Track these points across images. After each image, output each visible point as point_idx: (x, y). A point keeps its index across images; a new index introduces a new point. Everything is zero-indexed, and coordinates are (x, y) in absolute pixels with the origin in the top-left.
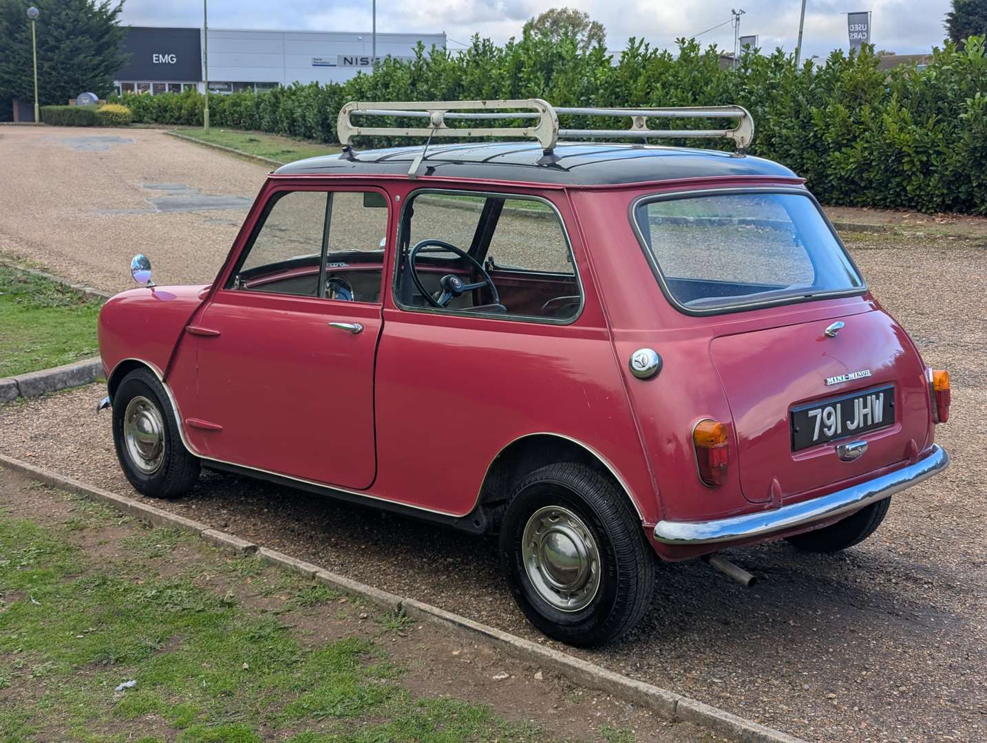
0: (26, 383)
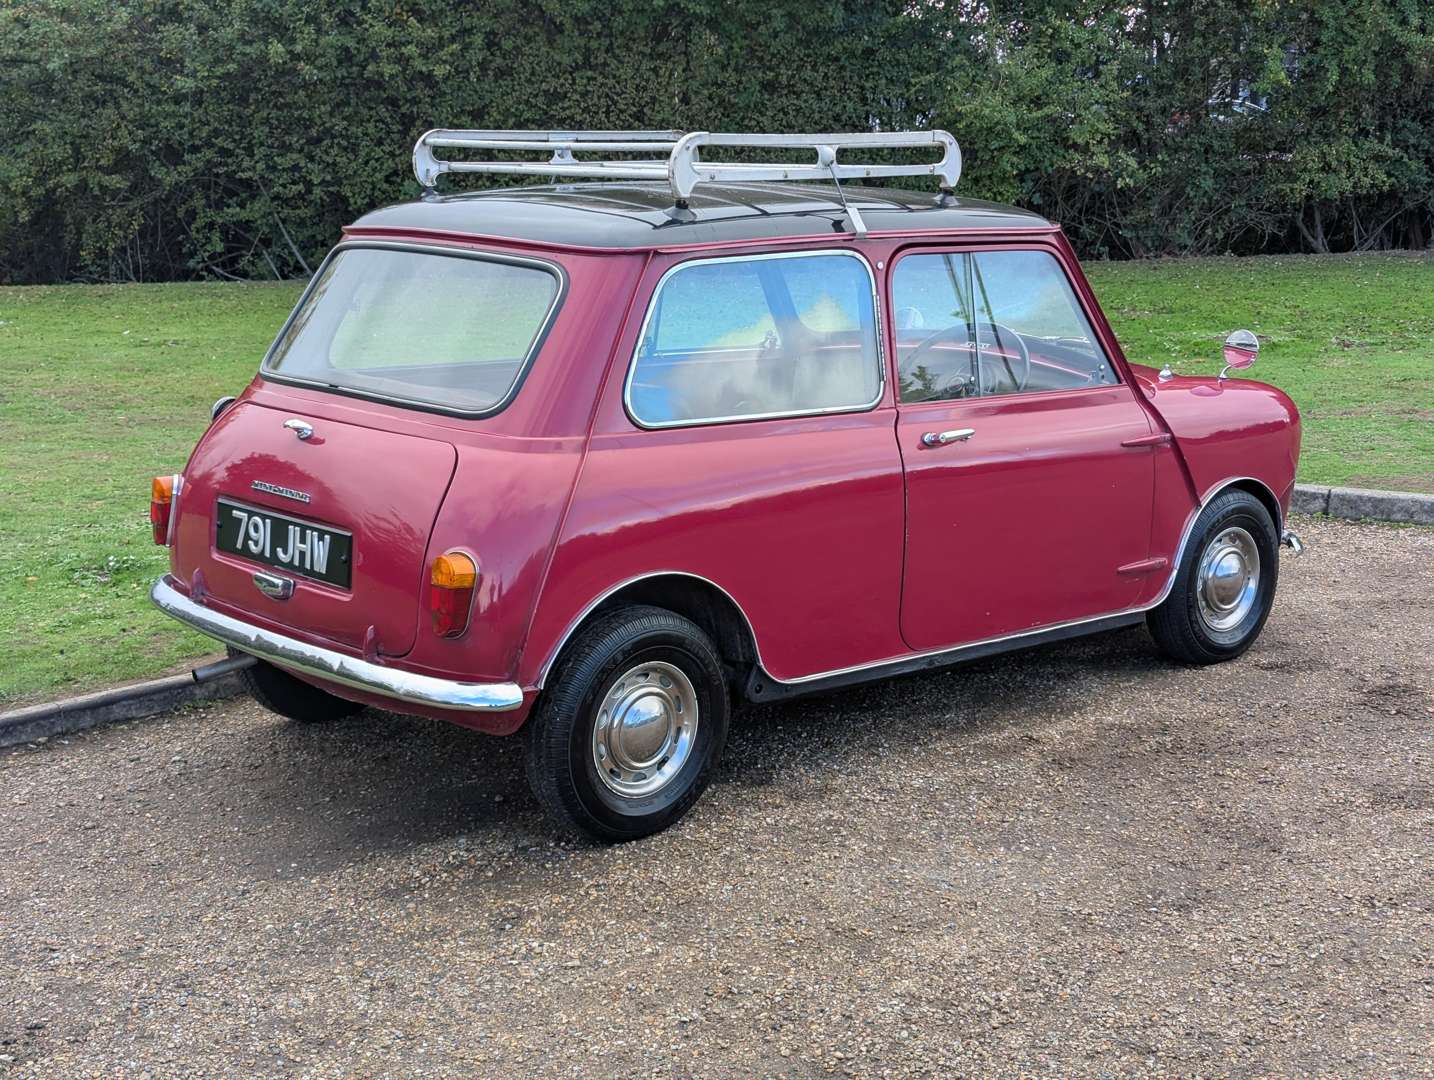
0: (1343, 498)
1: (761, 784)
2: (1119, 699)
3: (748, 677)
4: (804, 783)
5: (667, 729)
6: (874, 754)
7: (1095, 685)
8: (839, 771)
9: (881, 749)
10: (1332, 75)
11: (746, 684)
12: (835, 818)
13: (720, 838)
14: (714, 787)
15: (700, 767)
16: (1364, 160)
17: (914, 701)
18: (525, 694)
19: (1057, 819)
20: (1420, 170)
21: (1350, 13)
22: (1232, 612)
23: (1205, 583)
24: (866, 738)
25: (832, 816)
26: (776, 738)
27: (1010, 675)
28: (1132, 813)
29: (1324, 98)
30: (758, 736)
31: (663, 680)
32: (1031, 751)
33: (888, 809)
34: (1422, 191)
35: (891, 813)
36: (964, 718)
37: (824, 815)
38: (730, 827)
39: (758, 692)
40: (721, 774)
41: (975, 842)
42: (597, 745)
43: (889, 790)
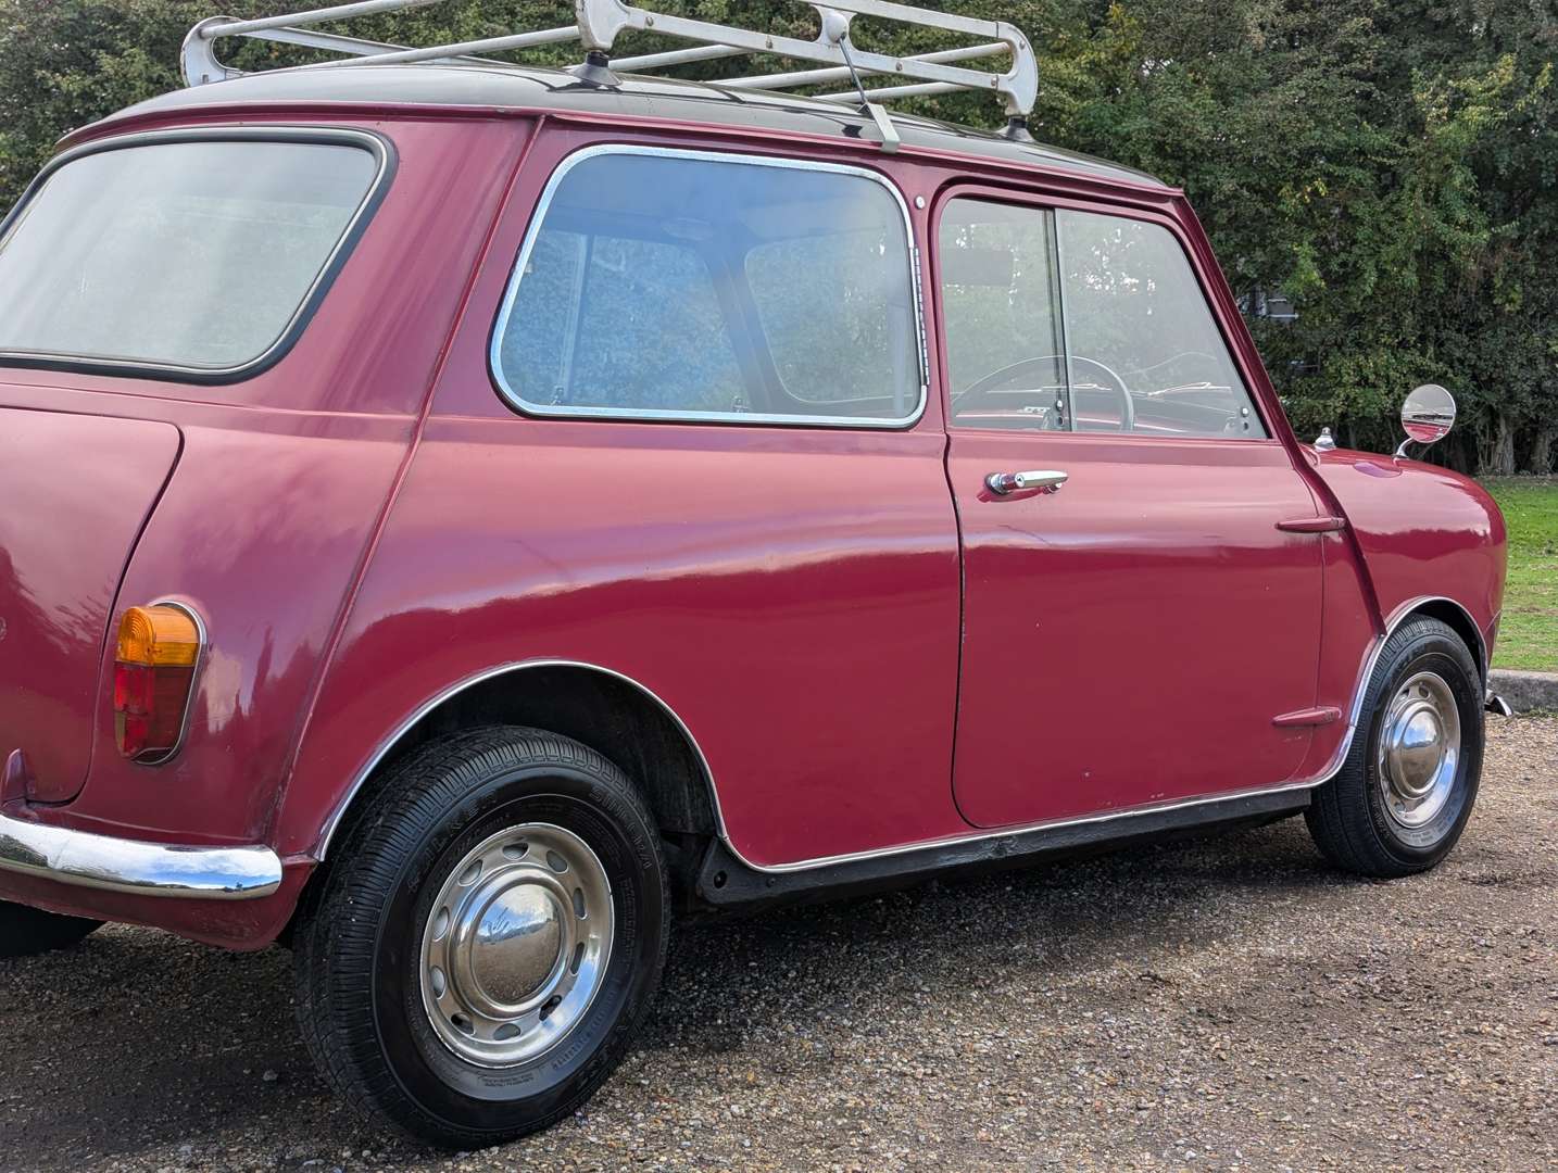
1: (722, 1049)
2: (1277, 924)
3: (701, 863)
4: (795, 1048)
5: (559, 945)
6: (907, 1003)
7: (1235, 905)
8: (852, 1028)
9: (918, 995)
10: (1371, 276)
11: (697, 872)
12: (851, 1104)
13: (648, 1140)
14: (642, 1054)
15: (617, 1013)
16: (1405, 375)
17: (962, 927)
18: (286, 870)
19: (1229, 1104)
20: (1466, 387)
21: (1387, 210)
22: (1423, 800)
23: (1388, 753)
24: (892, 978)
25: (845, 1101)
26: (748, 979)
27: (1103, 892)
28: (1352, 1092)
29: (1359, 303)
30: (717, 977)
31: (554, 859)
32: (1160, 997)
33: (940, 1090)
34: (1468, 411)
35: (945, 1096)
36: (1043, 949)
37: (830, 1099)
38: (666, 1121)
39: (719, 885)
40: (656, 1035)
41: (1097, 1143)
42: (430, 971)
43: (936, 1058)
